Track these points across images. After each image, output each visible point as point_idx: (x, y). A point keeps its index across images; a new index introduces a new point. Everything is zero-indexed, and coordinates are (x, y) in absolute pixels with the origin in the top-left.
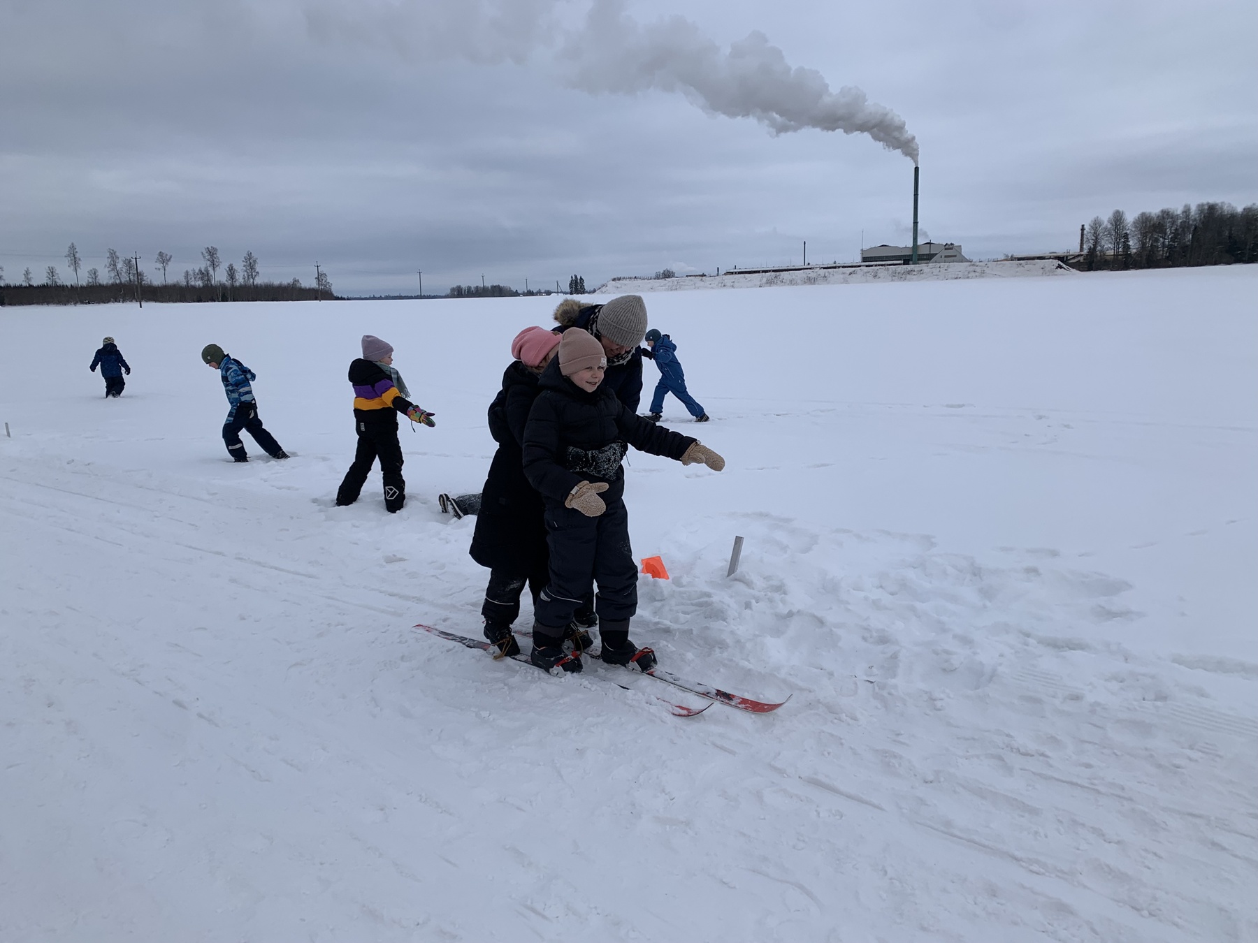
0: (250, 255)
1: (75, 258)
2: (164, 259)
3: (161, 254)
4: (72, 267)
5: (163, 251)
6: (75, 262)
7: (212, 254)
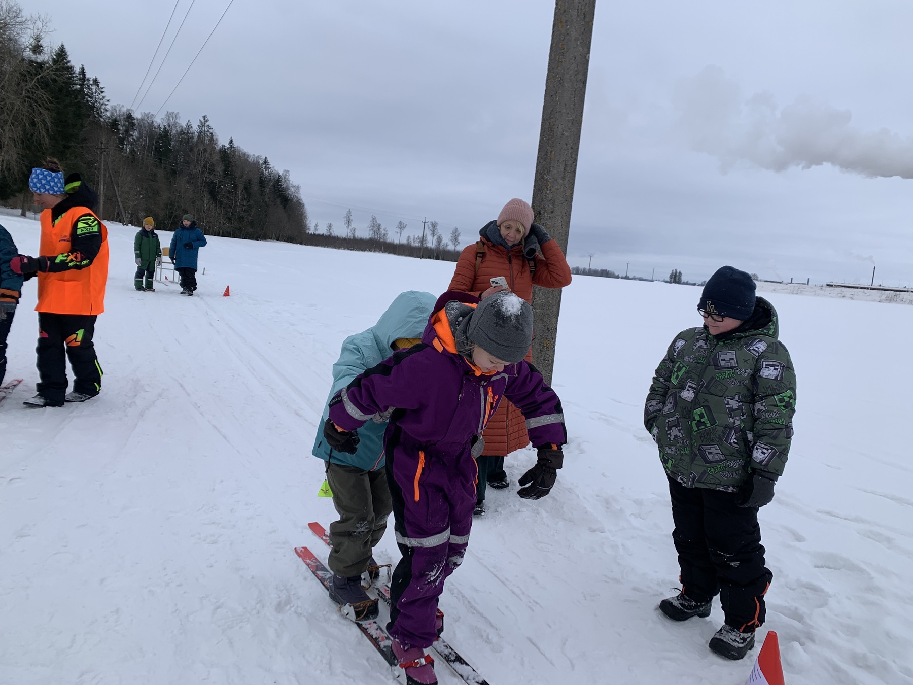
0: (456, 230)
1: (349, 219)
2: (402, 226)
3: (400, 223)
4: (347, 225)
5: (402, 221)
6: (349, 222)
7: (434, 226)
